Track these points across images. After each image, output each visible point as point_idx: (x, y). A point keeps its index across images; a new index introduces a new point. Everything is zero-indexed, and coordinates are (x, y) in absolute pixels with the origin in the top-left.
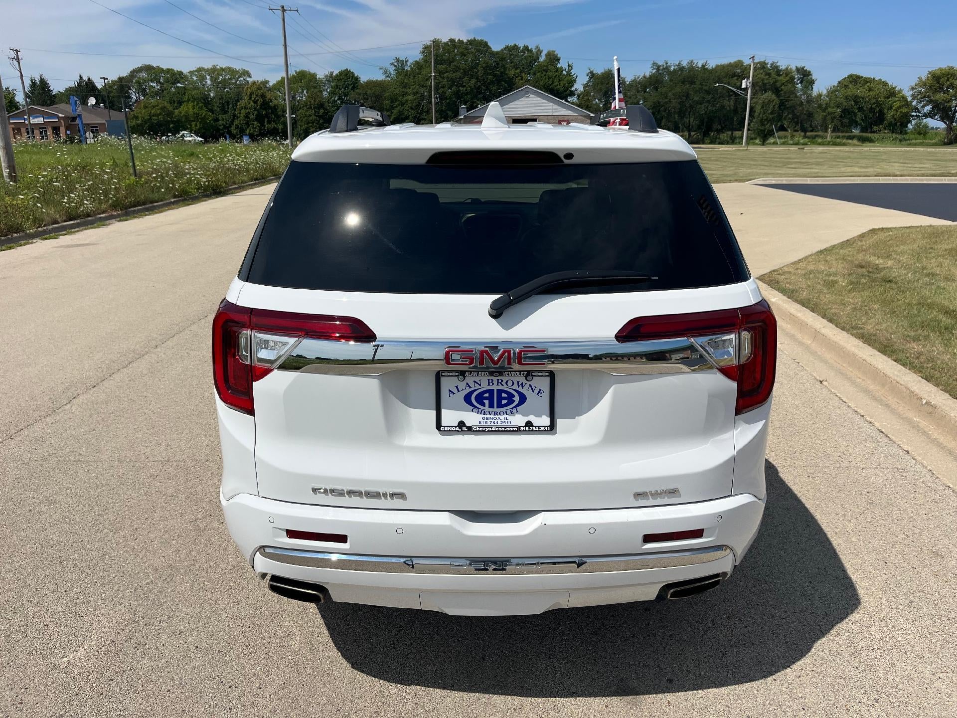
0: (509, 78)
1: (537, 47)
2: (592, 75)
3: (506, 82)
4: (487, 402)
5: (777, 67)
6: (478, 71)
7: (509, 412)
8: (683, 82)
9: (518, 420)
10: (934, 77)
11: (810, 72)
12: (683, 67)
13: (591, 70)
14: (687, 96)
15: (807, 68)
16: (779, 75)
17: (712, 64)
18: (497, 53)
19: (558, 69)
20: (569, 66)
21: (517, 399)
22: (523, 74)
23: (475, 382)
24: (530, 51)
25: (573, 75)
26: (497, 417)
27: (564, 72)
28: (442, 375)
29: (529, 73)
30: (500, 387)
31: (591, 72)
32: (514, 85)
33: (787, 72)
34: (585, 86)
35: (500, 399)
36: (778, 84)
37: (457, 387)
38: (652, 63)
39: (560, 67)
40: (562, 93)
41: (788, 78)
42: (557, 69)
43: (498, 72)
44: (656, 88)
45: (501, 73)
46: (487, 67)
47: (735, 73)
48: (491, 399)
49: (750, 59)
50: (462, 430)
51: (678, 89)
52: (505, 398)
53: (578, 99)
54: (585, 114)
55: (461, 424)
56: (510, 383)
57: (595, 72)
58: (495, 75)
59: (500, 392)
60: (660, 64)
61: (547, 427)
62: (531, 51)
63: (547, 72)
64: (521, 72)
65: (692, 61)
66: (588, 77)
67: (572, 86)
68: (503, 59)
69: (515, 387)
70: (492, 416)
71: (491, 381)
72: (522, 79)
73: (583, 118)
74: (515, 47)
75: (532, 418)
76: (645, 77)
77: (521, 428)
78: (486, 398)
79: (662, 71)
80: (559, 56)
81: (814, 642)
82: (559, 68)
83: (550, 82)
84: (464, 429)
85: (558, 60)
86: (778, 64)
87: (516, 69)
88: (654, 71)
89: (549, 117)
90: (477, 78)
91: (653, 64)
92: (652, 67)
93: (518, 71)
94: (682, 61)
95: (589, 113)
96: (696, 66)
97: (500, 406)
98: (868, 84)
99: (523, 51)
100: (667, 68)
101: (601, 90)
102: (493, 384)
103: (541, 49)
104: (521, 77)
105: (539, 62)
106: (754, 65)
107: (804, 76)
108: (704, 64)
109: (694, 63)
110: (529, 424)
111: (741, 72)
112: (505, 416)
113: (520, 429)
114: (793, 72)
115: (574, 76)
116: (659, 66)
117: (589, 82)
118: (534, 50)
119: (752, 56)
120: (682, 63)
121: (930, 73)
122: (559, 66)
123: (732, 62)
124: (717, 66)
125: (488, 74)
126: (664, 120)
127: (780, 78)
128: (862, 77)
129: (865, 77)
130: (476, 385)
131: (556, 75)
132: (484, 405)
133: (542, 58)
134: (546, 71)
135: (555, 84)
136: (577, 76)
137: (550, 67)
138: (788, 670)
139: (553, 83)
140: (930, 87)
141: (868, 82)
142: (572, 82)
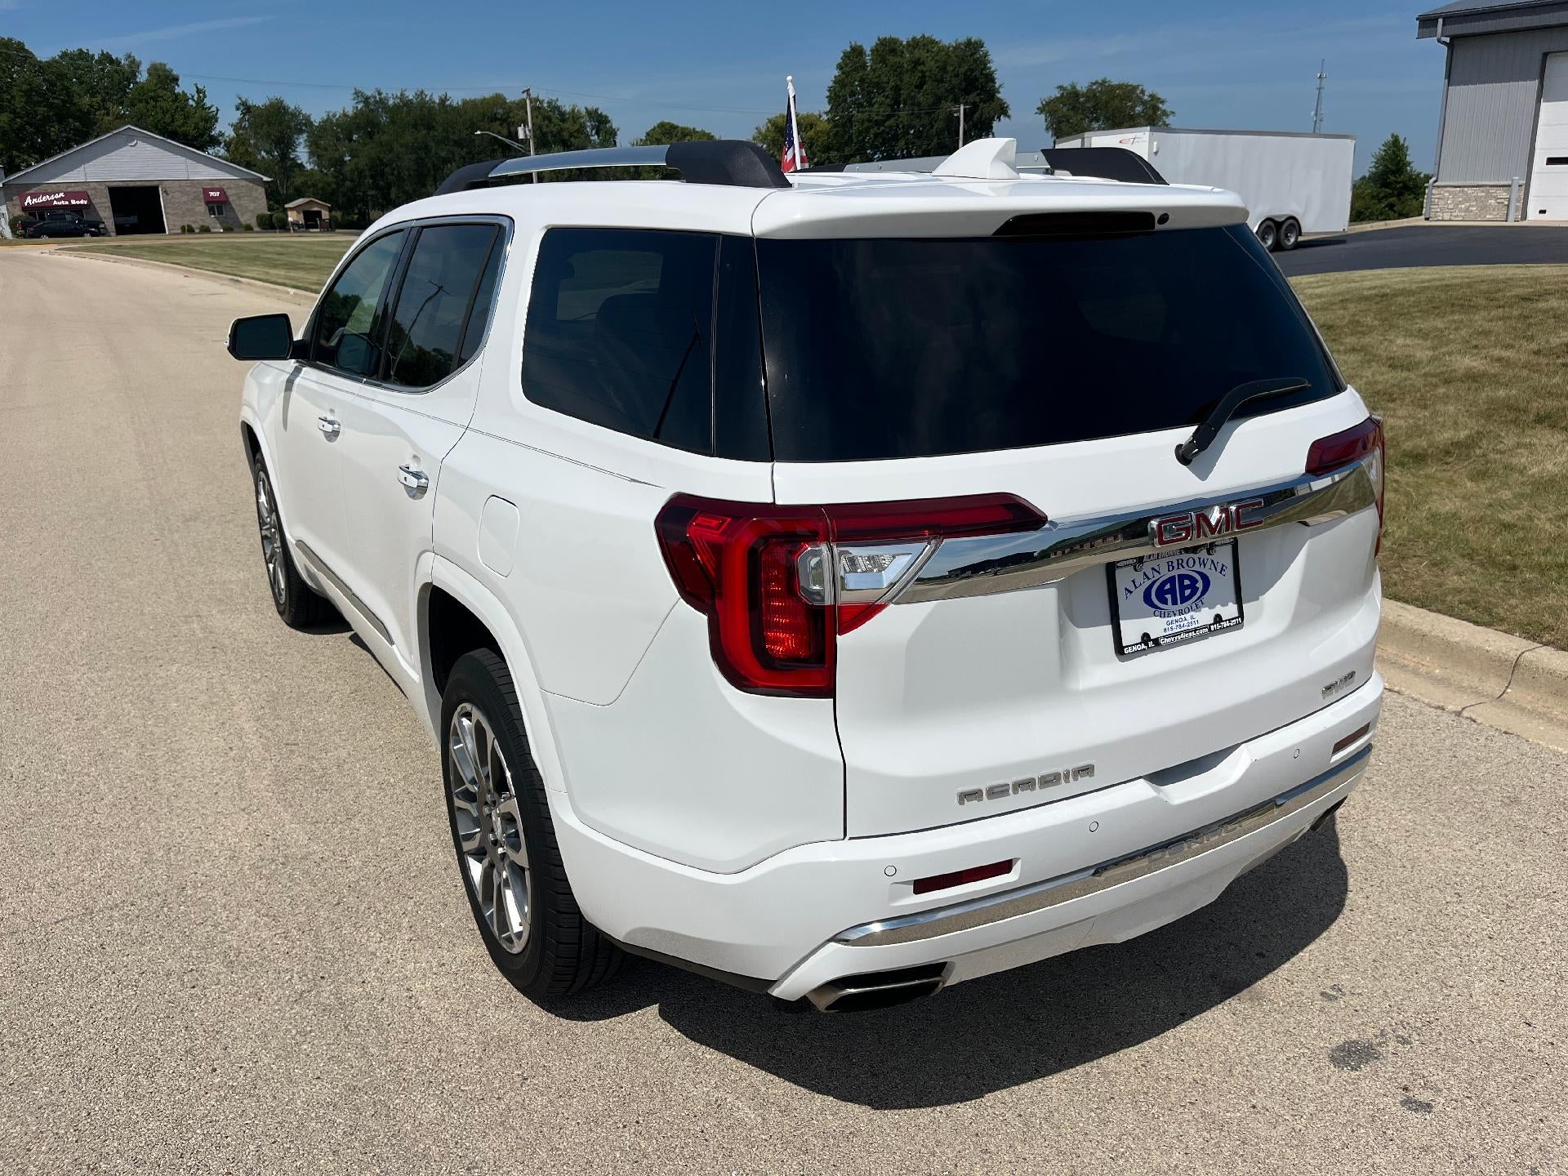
0: (80, 110)
1: (129, 56)
2: (246, 109)
3: (76, 119)
4: (1169, 597)
5: (558, 108)
6: (13, 97)
7: (1194, 606)
8: (415, 126)
9: (1205, 616)
10: (776, 127)
11: (606, 117)
12: (410, 100)
13: (244, 100)
14: (427, 148)
15: (603, 110)
16: (563, 120)
17: (456, 98)
18: (49, 64)
19: (177, 95)
20: (199, 91)
21: (1200, 585)
22: (109, 105)
23: (1153, 569)
24: (114, 62)
25: (210, 108)
26: (1182, 616)
27: (191, 102)
28: (1118, 567)
29: (122, 104)
30: (1182, 571)
31: (244, 104)
32: (95, 124)
33: (575, 116)
34: (237, 127)
35: (1183, 588)
36: (565, 135)
37: (1133, 581)
38: (354, 91)
39: (181, 92)
40: (195, 138)
41: (576, 127)
42: (176, 97)
43: (56, 101)
44: (370, 135)
45: (64, 102)
46: (31, 89)
47: (495, 115)
48: (1172, 591)
49: (524, 92)
50: (1148, 647)
51: (408, 138)
52: (1188, 587)
53: (227, 151)
54: (250, 177)
55: (1146, 638)
56: (1191, 563)
57: (250, 103)
58: (50, 106)
59: (1182, 577)
60: (369, 93)
61: (1238, 618)
62: (118, 62)
63: (156, 101)
64: (103, 100)
65: (422, 92)
66: (239, 112)
67: (211, 129)
68: (62, 76)
69: (1197, 567)
70: (1177, 617)
71: (1170, 564)
72: (108, 114)
73: (251, 184)
74: (82, 55)
75: (1219, 609)
76: (345, 115)
77: (1212, 627)
78: (1168, 592)
79: (374, 105)
80: (175, 73)
81: (1337, 854)
82: (179, 94)
83: (168, 118)
84: (1151, 644)
85: (175, 80)
86: (559, 104)
87: (93, 96)
88: (360, 106)
89: (183, 183)
90: (14, 112)
91: (356, 93)
92: (354, 99)
93: (99, 98)
94: (405, 90)
95: (260, 176)
96: (430, 99)
97: (1184, 599)
98: (688, 138)
99: (99, 62)
100: (382, 102)
101: (268, 136)
102: (1173, 568)
103: (137, 59)
104: (105, 109)
105: (137, 83)
106: (531, 102)
107: (600, 122)
108: (443, 97)
109: (426, 96)
110: (1218, 619)
111: (504, 114)
112: (1191, 613)
113: (1210, 628)
114: (581, 117)
115: (212, 110)
116: (367, 98)
117: (241, 120)
118: (123, 62)
119: (526, 89)
120: (407, 94)
121: (770, 121)
122: (178, 90)
123: (487, 96)
124: (465, 102)
125: (39, 104)
126: (393, 189)
127: (566, 125)
128: (677, 127)
129: (682, 128)
130: (1155, 573)
131: (177, 107)
132: (1165, 602)
133: (143, 77)
134: (155, 99)
135: (177, 123)
136: (218, 110)
137: (161, 92)
138: (1350, 895)
139: (173, 121)
140: (773, 141)
141: (687, 135)
142: (211, 120)
